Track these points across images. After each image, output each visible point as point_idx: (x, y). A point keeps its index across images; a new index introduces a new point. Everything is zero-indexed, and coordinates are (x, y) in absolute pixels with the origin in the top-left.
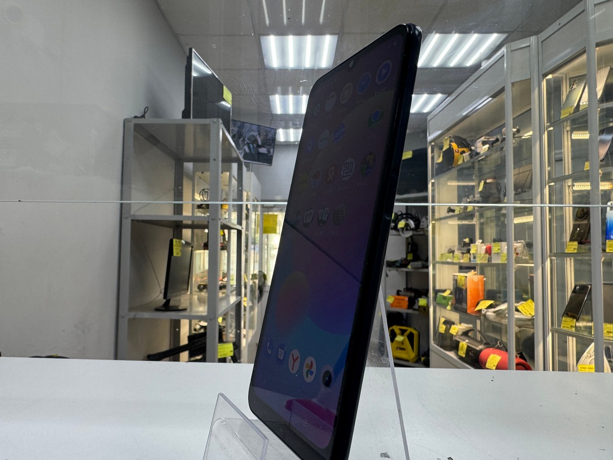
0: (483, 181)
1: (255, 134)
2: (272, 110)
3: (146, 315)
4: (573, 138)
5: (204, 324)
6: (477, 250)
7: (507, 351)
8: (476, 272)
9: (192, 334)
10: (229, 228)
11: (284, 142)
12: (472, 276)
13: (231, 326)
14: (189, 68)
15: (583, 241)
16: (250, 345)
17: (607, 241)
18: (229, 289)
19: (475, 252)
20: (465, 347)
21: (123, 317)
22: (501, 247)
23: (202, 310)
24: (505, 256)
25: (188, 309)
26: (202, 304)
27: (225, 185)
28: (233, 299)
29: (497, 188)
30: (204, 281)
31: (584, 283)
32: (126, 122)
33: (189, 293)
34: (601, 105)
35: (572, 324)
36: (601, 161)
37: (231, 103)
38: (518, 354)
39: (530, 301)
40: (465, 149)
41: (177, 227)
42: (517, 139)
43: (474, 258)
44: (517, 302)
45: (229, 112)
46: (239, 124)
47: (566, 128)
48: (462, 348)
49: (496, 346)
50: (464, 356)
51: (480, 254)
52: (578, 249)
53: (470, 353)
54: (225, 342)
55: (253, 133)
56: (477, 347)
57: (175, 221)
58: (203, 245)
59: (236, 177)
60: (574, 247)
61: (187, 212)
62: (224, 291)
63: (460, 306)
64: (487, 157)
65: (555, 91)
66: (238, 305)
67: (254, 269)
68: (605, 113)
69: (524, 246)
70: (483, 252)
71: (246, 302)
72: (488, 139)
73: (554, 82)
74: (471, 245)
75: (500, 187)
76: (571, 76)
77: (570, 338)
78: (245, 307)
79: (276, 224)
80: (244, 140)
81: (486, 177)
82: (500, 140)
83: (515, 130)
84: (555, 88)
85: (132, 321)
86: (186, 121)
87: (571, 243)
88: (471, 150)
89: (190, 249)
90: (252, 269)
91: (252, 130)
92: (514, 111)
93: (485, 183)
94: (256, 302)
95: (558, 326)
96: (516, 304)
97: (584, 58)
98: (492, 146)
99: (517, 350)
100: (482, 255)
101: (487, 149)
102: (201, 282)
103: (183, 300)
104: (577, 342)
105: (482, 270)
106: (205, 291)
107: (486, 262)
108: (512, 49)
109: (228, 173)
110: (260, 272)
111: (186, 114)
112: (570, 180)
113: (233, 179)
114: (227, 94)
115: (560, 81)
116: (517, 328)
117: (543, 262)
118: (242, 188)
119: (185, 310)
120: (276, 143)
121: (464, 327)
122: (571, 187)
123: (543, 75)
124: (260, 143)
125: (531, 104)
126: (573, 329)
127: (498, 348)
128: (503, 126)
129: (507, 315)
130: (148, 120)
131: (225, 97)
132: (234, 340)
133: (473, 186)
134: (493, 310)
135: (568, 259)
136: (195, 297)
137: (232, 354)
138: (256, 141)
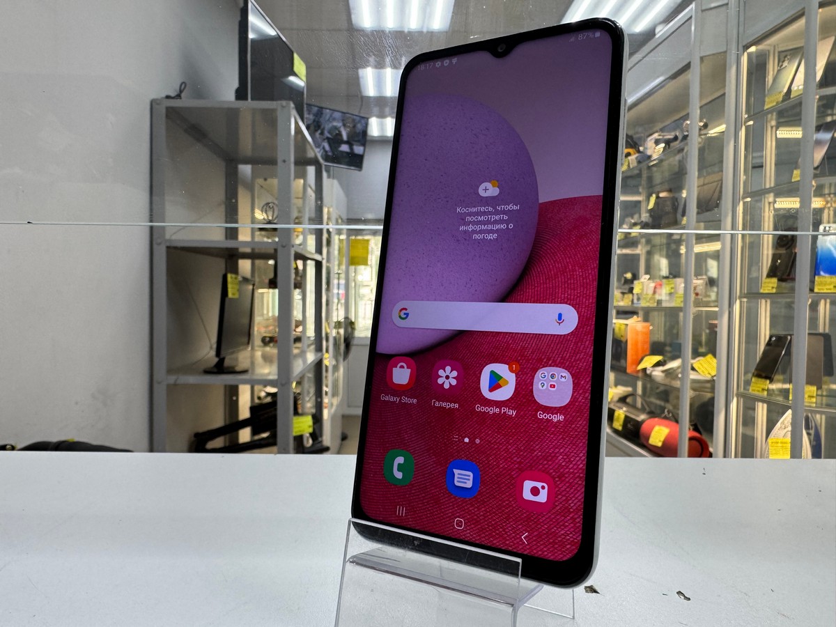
0: (654, 196)
1: (338, 124)
2: (363, 90)
3: (192, 379)
4: (779, 136)
5: (273, 390)
6: (642, 289)
7: (677, 422)
8: (640, 319)
9: (256, 405)
10: (305, 259)
11: (378, 137)
12: (635, 324)
13: (309, 393)
14: (244, 26)
15: (785, 277)
16: (333, 418)
17: (816, 277)
18: (305, 342)
19: (639, 292)
20: (622, 417)
21: (159, 383)
22: (675, 284)
23: (268, 371)
24: (680, 297)
25: (250, 371)
26: (268, 364)
27: (298, 198)
28: (311, 357)
29: (673, 205)
30: (270, 332)
31: (782, 333)
32: (153, 104)
33: (250, 349)
34: (821, 90)
35: (763, 386)
36: (816, 168)
37: (304, 79)
38: (692, 425)
39: (710, 356)
40: (630, 150)
41: (231, 257)
42: (703, 137)
43: (639, 299)
44: (694, 358)
45: (303, 93)
46: (315, 109)
47: (770, 122)
48: (618, 418)
49: (663, 415)
50: (620, 428)
51: (647, 294)
52: (777, 288)
53: (629, 426)
54: (302, 415)
55: (335, 124)
56: (638, 416)
57: (227, 249)
58: (267, 281)
59: (313, 187)
60: (771, 285)
61: (244, 236)
62: (298, 345)
63: (618, 364)
64: (661, 161)
65: (758, 69)
66: (319, 365)
67: (338, 315)
68: (825, 102)
69: (706, 284)
70: (650, 292)
71: (328, 361)
72: (663, 136)
73: (757, 57)
74: (636, 282)
75: (676, 204)
76: (781, 49)
77: (760, 404)
78: (326, 366)
79: (367, 253)
80: (322, 133)
81: (659, 190)
82: (680, 138)
83: (702, 124)
84: (757, 65)
85: (172, 389)
86: (241, 104)
87: (769, 280)
88: (639, 151)
89: (251, 287)
90: (335, 314)
91: (334, 119)
92: (702, 96)
93: (658, 197)
94: (341, 359)
95: (744, 389)
96: (693, 361)
97: (801, 23)
98: (669, 146)
99: (691, 421)
100: (650, 296)
101: (662, 150)
102: (265, 333)
103: (242, 358)
104: (769, 411)
105: (647, 315)
106: (271, 345)
107: (656, 304)
108: (704, 8)
109: (302, 181)
110: (346, 318)
111: (241, 94)
112: (772, 195)
113: (309, 190)
114: (299, 66)
115: (766, 55)
116: (692, 392)
117: (731, 305)
118: (322, 203)
119: (245, 372)
120: (368, 138)
121: (622, 390)
122: (772, 205)
123: (744, 47)
124: (345, 137)
125: (724, 86)
126: (766, 393)
127: (666, 418)
128: (686, 117)
129: (680, 376)
130: (186, 102)
131: (296, 69)
132: (314, 411)
133: (639, 202)
134: (661, 368)
135: (763, 301)
136: (258, 354)
137: (311, 430)
138: (340, 134)
